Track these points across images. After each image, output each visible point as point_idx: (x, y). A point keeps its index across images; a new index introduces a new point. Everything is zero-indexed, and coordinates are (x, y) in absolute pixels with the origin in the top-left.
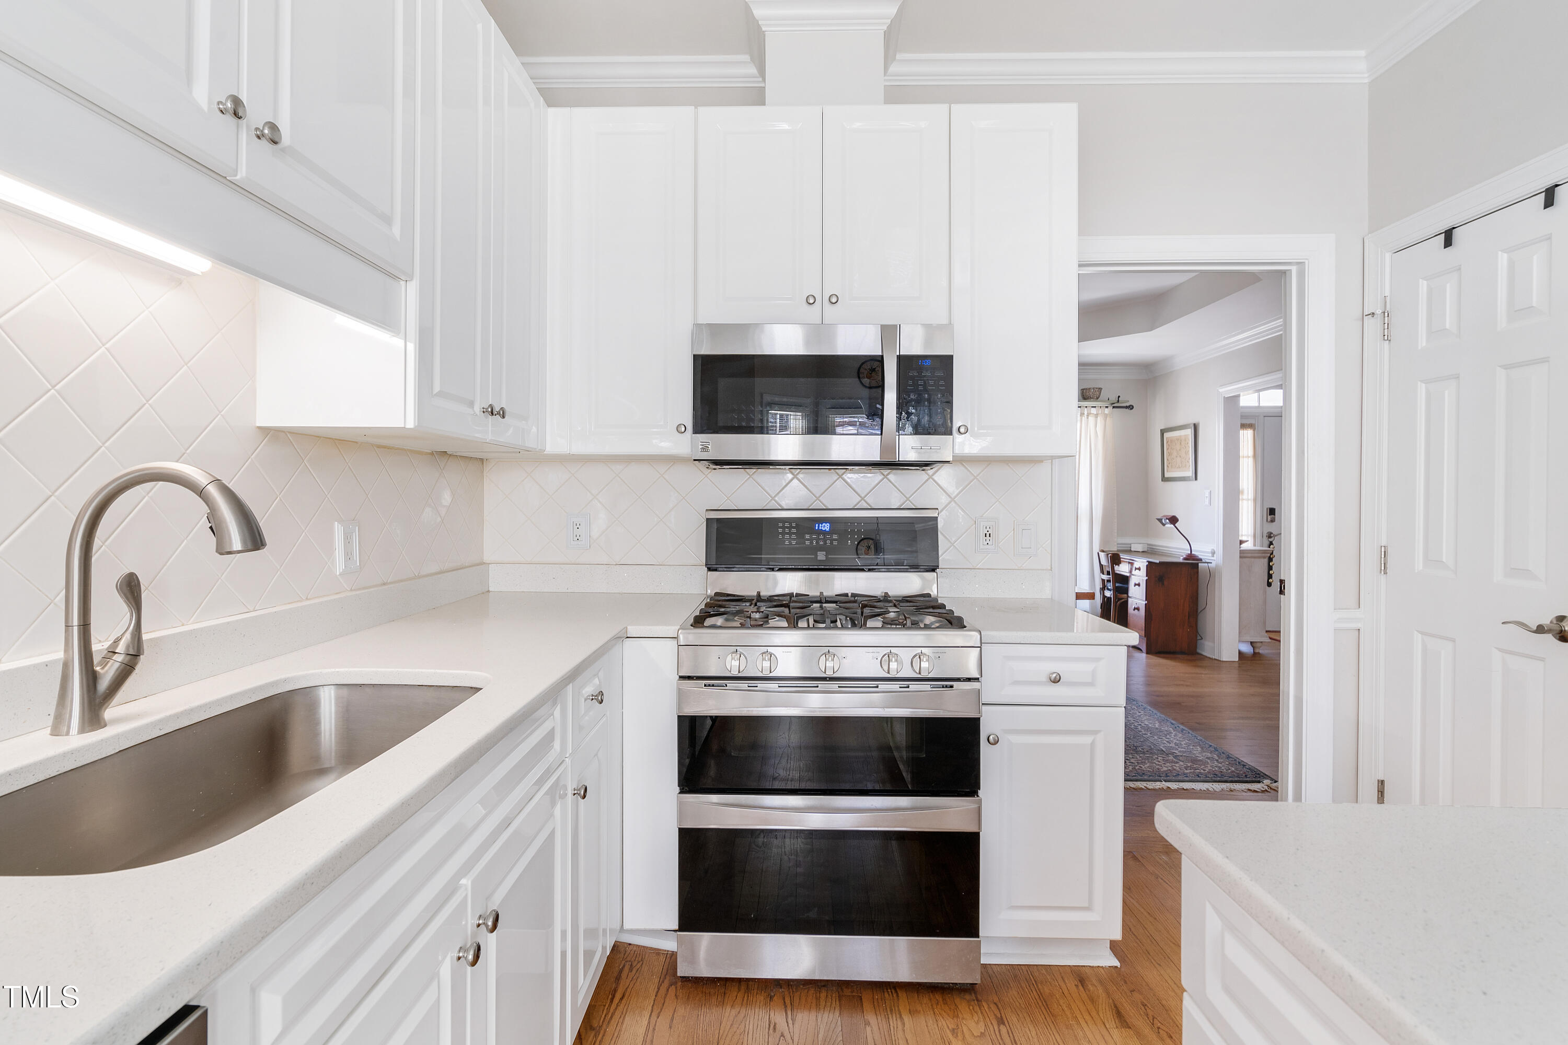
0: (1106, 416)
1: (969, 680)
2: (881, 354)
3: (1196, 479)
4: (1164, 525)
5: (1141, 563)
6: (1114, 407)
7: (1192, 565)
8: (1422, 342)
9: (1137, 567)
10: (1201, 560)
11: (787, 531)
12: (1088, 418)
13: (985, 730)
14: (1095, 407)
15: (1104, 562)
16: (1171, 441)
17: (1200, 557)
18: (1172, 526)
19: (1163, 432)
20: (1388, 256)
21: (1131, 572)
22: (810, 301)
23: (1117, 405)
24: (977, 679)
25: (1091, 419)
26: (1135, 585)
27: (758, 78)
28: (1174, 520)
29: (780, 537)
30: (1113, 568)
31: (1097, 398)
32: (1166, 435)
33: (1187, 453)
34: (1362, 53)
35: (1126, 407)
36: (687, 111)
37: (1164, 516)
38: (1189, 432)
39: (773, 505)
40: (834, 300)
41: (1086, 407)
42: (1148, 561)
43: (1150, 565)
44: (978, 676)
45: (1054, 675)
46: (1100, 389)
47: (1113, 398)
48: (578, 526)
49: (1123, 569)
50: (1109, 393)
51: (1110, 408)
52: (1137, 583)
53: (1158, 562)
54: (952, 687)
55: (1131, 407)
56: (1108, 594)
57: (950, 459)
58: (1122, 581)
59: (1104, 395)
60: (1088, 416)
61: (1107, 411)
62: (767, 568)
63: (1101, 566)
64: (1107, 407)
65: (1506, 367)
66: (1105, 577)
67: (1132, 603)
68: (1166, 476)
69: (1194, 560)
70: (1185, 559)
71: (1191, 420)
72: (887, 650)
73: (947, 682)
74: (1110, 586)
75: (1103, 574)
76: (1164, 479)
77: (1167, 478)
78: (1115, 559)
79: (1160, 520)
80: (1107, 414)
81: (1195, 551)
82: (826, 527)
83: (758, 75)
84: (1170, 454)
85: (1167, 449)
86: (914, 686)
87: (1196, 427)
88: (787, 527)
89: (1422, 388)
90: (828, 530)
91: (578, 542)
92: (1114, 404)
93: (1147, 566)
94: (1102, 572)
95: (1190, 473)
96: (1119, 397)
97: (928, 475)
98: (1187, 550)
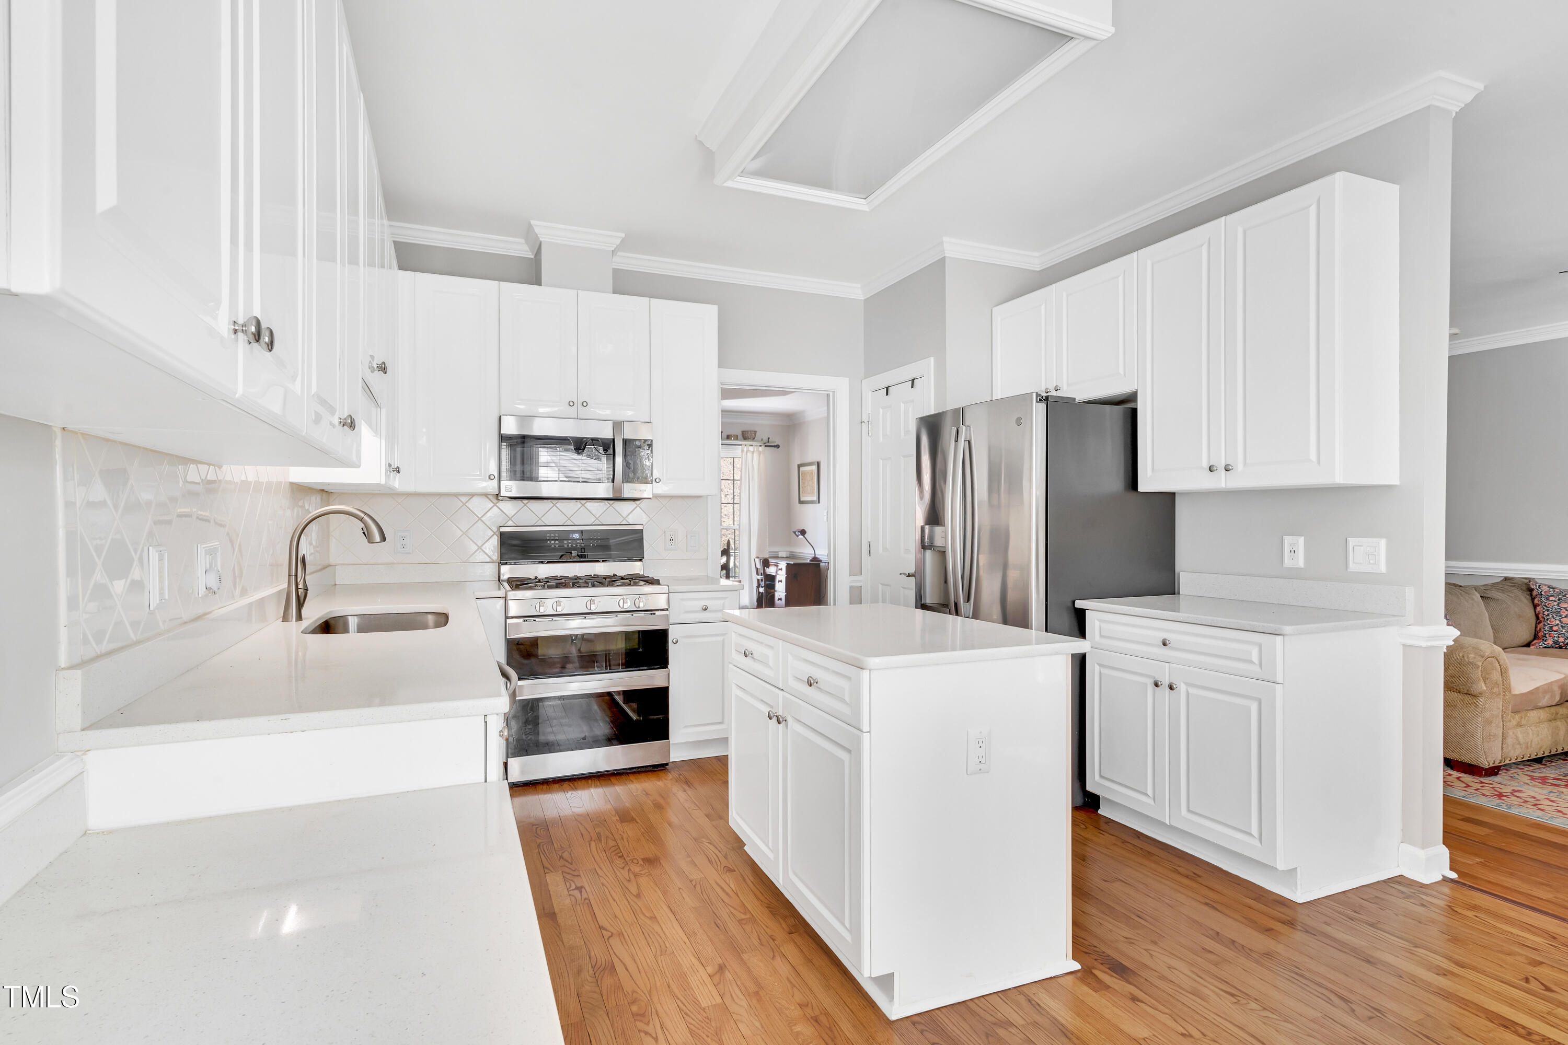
0: (760, 453)
1: (662, 610)
2: (612, 438)
3: (819, 502)
4: (798, 536)
5: (783, 565)
6: (766, 446)
7: (816, 563)
8: (881, 439)
9: (780, 568)
10: (821, 561)
11: (552, 538)
12: (747, 454)
13: (671, 637)
14: (752, 445)
15: (758, 566)
16: (805, 473)
17: (821, 559)
18: (802, 537)
19: (799, 466)
20: (870, 393)
21: (777, 572)
22: (571, 404)
23: (768, 444)
24: (667, 609)
25: (749, 455)
26: (779, 581)
27: (528, 252)
28: (803, 532)
29: (548, 542)
30: (764, 570)
31: (754, 439)
32: (801, 469)
33: (813, 483)
34: (859, 286)
35: (775, 446)
36: (495, 283)
37: (798, 530)
38: (814, 468)
39: (540, 523)
40: (585, 404)
41: (746, 445)
42: (787, 564)
43: (788, 566)
44: (667, 608)
45: (705, 607)
46: (755, 432)
47: (765, 439)
48: (404, 538)
49: (771, 570)
50: (762, 435)
51: (763, 447)
52: (780, 580)
53: (792, 563)
54: (654, 614)
55: (778, 446)
56: (761, 590)
57: (651, 497)
58: (770, 581)
59: (758, 436)
60: (747, 452)
61: (760, 449)
62: (540, 562)
63: (757, 569)
64: (761, 446)
65: (904, 456)
66: (759, 577)
67: (777, 596)
68: (801, 500)
69: (816, 561)
70: (811, 561)
71: (816, 459)
72: (622, 597)
73: (652, 611)
74: (763, 584)
75: (758, 575)
76: (801, 502)
77: (802, 501)
78: (766, 563)
79: (795, 533)
80: (760, 452)
81: (819, 555)
82: (576, 536)
83: (529, 251)
84: (803, 483)
85: (802, 479)
86: (636, 614)
87: (818, 464)
88: (553, 537)
89: (881, 461)
90: (578, 537)
91: (404, 549)
92: (765, 443)
93: (786, 566)
94: (758, 574)
95: (815, 498)
96: (769, 438)
97: (636, 504)
98: (812, 554)
